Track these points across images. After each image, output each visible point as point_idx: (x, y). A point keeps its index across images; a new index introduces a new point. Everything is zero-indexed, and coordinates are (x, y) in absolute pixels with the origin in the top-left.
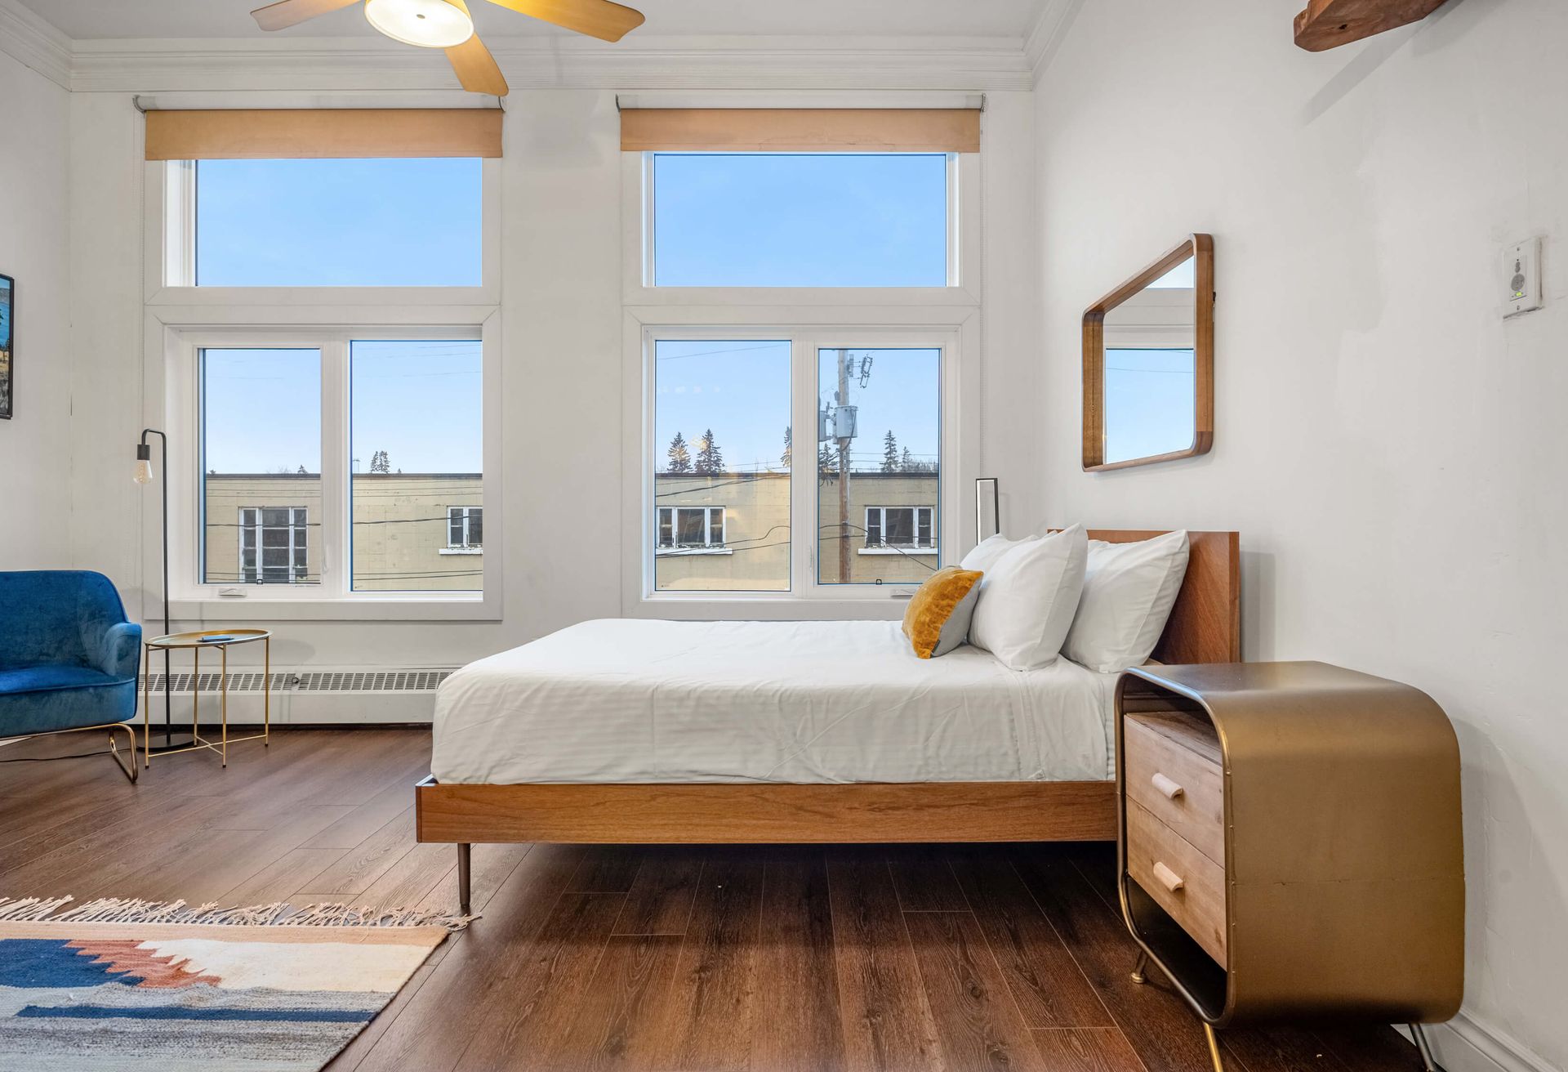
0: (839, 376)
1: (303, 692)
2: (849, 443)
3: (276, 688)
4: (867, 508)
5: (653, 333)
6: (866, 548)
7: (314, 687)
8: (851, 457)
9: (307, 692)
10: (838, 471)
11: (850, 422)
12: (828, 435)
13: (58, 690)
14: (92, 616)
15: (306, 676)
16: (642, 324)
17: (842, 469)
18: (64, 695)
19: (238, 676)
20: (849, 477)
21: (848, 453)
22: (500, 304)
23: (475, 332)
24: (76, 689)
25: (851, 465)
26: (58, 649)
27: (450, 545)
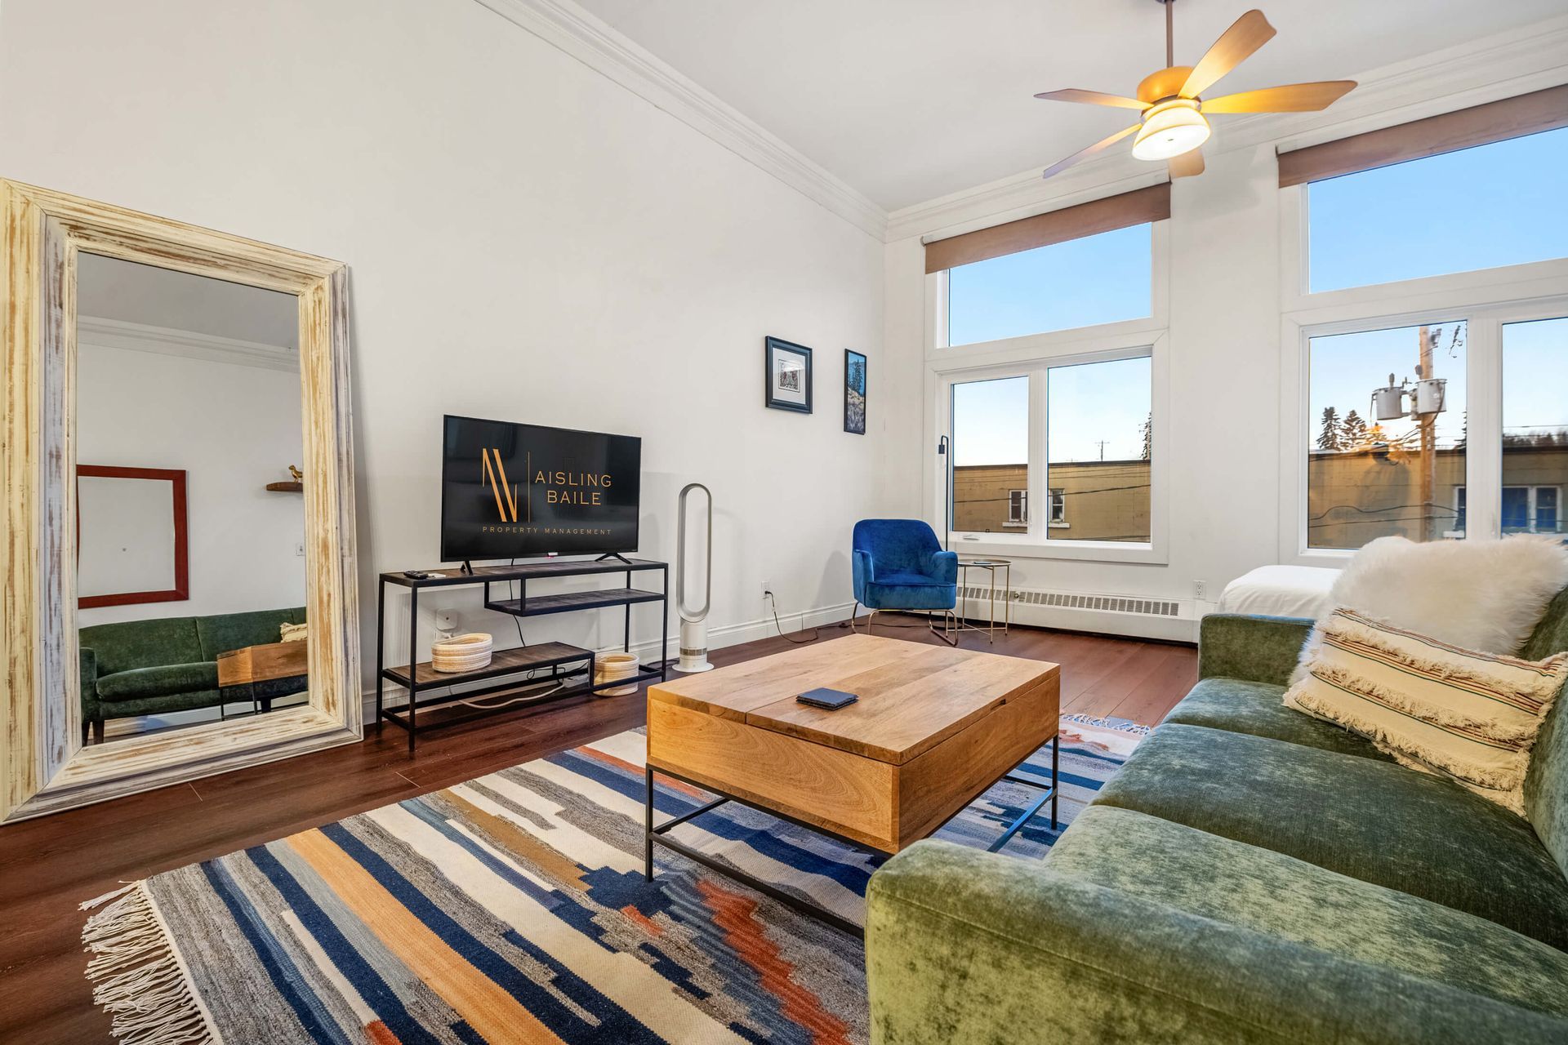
0: (1421, 349)
1: (1021, 604)
2: (1435, 418)
3: (998, 599)
4: (1457, 488)
5: (1308, 332)
6: (1454, 530)
7: (1029, 601)
8: (1437, 433)
9: (1024, 604)
10: (1419, 449)
11: (1436, 395)
12: (1404, 411)
13: (924, 586)
14: (924, 547)
15: (1023, 593)
16: (1301, 326)
17: (1424, 446)
18: (927, 589)
19: (973, 590)
20: (1434, 456)
21: (1433, 429)
22: (1168, 327)
23: (1148, 351)
24: (931, 587)
25: (1437, 442)
26: (909, 565)
27: (1011, 520)
